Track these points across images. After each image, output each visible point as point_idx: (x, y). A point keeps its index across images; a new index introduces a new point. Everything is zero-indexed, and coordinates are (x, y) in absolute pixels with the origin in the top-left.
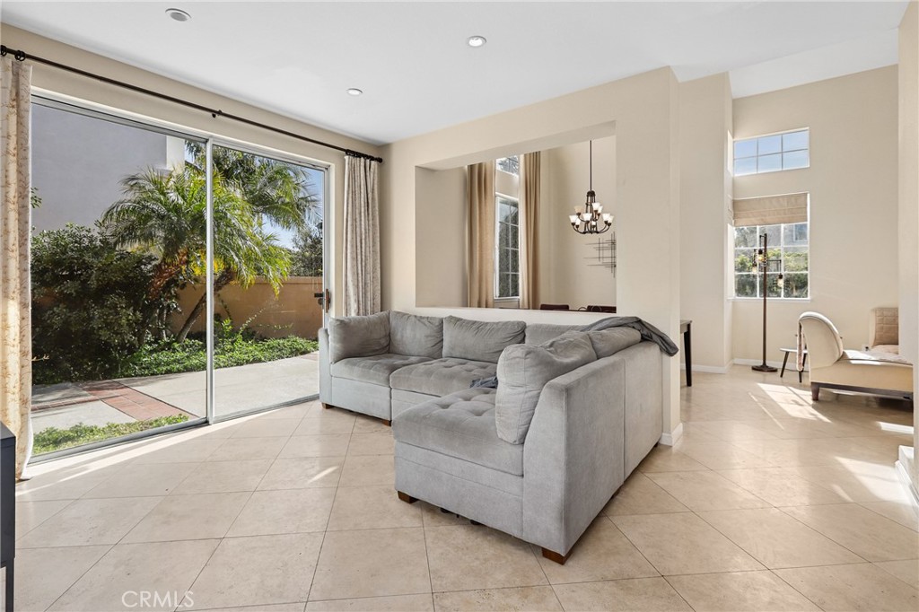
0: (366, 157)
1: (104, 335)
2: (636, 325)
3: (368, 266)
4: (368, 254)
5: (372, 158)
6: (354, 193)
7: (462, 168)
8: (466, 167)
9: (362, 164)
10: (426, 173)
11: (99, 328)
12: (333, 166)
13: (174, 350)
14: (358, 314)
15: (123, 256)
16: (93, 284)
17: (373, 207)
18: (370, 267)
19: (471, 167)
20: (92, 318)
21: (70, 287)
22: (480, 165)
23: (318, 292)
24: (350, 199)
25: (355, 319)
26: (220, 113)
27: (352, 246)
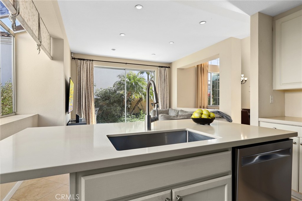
0: (164, 67)
1: (114, 112)
2: (218, 113)
3: (165, 96)
4: (165, 93)
5: (166, 67)
6: (161, 77)
7: (195, 66)
8: (196, 66)
9: (163, 69)
10: (180, 70)
11: (113, 111)
12: (156, 70)
13: (129, 118)
14: (162, 109)
15: (118, 94)
16: (112, 101)
17: (167, 80)
18: (165, 97)
19: (198, 66)
20: (111, 109)
21: (107, 102)
22: (201, 65)
23: (152, 103)
24: (160, 79)
25: (161, 110)
26: (127, 63)
27: (160, 91)
